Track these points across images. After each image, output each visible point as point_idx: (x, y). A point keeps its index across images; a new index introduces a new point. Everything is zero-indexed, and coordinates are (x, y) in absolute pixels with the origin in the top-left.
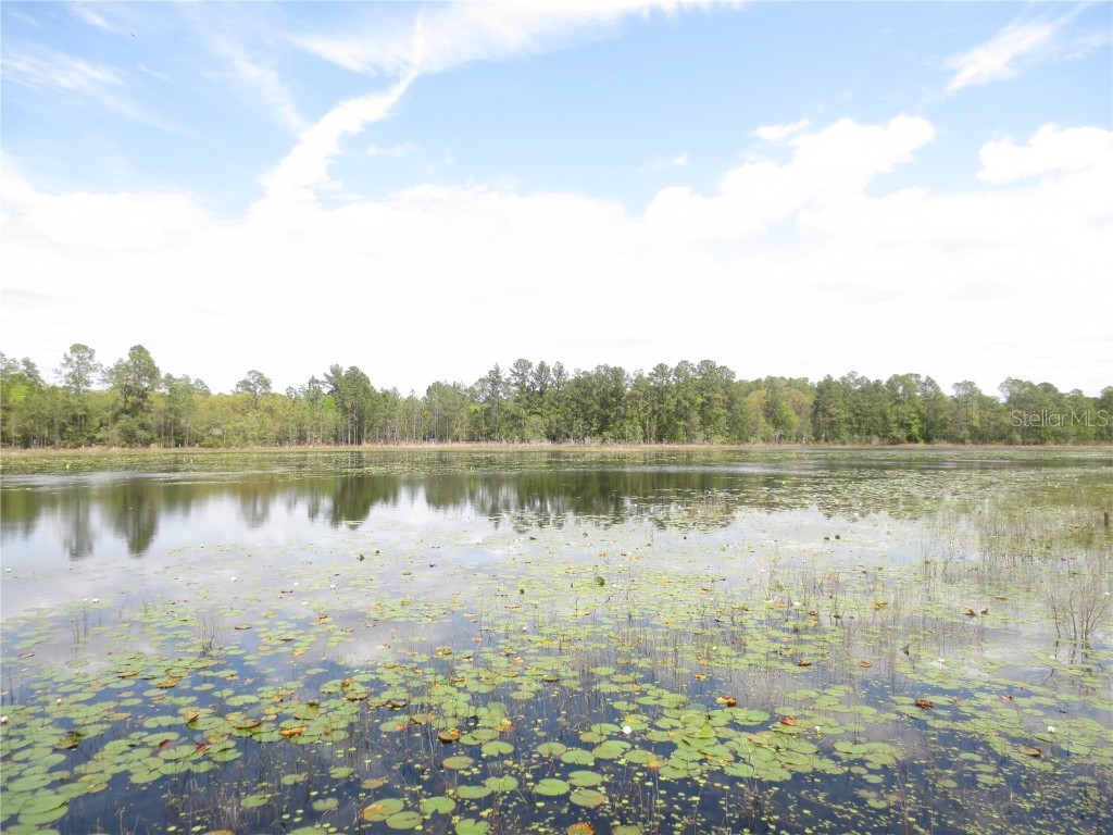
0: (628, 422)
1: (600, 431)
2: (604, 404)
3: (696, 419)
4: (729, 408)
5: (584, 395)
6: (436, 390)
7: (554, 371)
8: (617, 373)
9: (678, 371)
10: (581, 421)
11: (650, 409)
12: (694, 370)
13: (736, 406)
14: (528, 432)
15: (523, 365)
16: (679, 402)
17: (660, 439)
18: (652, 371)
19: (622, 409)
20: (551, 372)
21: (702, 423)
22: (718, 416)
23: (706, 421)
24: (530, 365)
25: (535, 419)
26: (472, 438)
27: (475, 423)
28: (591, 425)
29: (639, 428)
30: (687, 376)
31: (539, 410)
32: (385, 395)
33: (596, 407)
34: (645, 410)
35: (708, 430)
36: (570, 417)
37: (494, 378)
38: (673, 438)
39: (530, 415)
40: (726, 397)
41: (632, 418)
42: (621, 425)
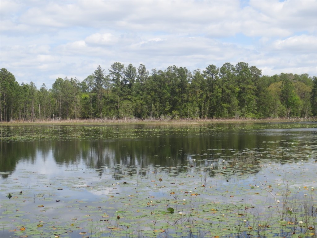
0: (190, 104)
1: (170, 111)
2: (173, 92)
3: (236, 102)
4: (257, 95)
5: (160, 86)
6: (59, 83)
7: (139, 70)
8: (182, 71)
9: (223, 70)
10: (158, 104)
11: (205, 96)
12: (233, 69)
13: (262, 93)
14: (122, 112)
15: (117, 67)
16: (223, 91)
17: (211, 116)
18: (205, 70)
19: (185, 95)
20: (137, 71)
21: (239, 105)
22: (250, 100)
23: (242, 103)
24: (122, 67)
25: (126, 103)
26: (84, 117)
27: (86, 107)
28: (165, 107)
29: (197, 109)
30: (229, 73)
31: (129, 97)
32: (25, 87)
33: (169, 95)
34: (201, 96)
35: (243, 109)
36: (149, 101)
37: (99, 75)
38: (220, 116)
39: (122, 100)
40: (255, 88)
41: (192, 101)
42: (185, 106)
